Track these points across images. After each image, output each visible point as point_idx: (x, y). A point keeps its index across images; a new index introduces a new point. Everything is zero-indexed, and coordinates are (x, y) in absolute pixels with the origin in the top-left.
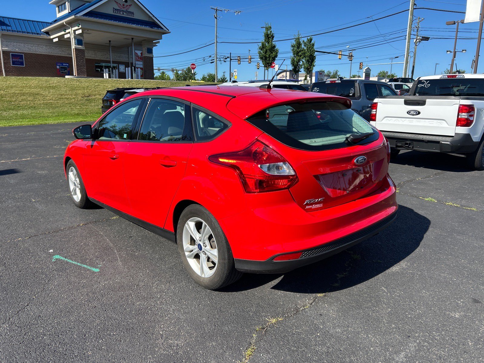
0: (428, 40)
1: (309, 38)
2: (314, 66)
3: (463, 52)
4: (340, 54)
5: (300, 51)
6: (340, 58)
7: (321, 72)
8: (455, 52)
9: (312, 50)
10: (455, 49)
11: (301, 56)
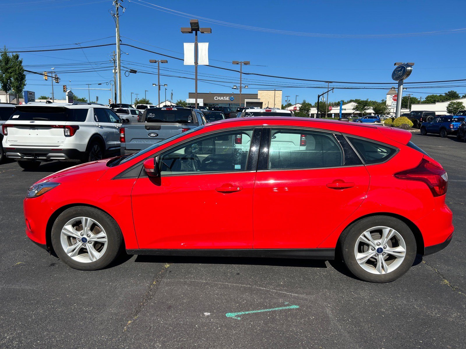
0: (136, 73)
1: (14, 54)
2: (25, 85)
3: (165, 86)
4: (46, 74)
5: (10, 68)
6: (46, 79)
7: (31, 93)
8: (159, 86)
9: (20, 68)
10: (159, 83)
11: (11, 73)
